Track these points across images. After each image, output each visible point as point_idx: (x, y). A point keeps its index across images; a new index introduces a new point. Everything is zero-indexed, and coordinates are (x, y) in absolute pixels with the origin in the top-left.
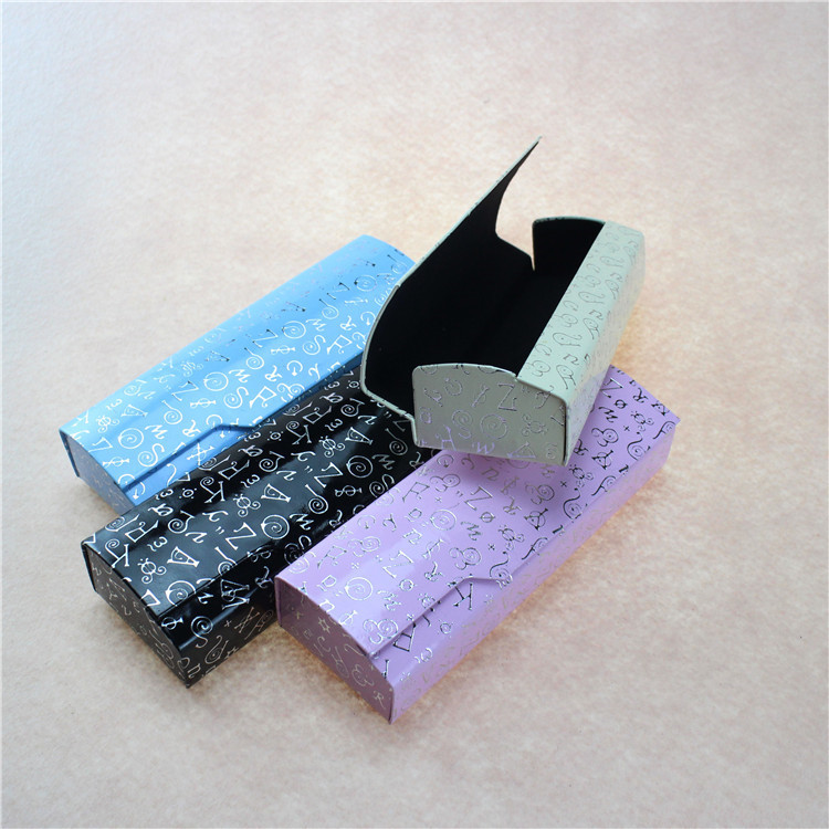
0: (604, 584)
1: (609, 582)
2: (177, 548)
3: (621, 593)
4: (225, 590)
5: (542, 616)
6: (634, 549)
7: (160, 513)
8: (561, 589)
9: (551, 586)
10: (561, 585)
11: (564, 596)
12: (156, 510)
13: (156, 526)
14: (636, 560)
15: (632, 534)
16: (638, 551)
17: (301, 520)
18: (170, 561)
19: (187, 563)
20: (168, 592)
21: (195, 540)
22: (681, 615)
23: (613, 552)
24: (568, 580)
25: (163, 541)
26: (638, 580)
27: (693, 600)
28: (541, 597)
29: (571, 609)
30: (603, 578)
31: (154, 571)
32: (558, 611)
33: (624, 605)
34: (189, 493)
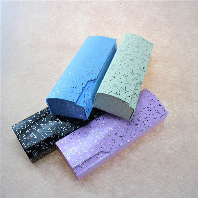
0: (151, 143)
1: (152, 142)
2: (32, 133)
3: (155, 145)
4: (42, 145)
5: (136, 152)
6: (158, 133)
7: (30, 122)
8: (140, 144)
9: (138, 144)
10: (140, 143)
11: (141, 147)
12: (30, 121)
13: (28, 126)
14: (159, 136)
15: (158, 129)
16: (159, 133)
17: (64, 129)
18: (30, 136)
19: (34, 137)
20: (28, 144)
21: (37, 131)
22: (170, 151)
23: (153, 134)
24: (142, 142)
25: (29, 130)
26: (159, 142)
27: (173, 147)
28: (135, 147)
29: (143, 150)
30: (151, 141)
31: (26, 138)
32: (140, 151)
33: (156, 149)
34: (38, 118)
